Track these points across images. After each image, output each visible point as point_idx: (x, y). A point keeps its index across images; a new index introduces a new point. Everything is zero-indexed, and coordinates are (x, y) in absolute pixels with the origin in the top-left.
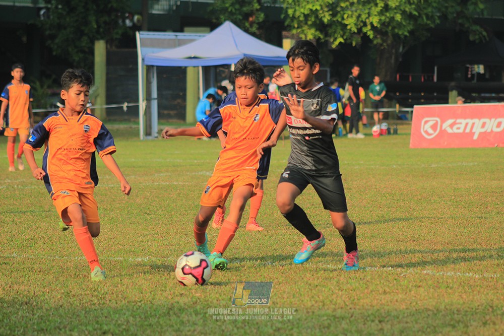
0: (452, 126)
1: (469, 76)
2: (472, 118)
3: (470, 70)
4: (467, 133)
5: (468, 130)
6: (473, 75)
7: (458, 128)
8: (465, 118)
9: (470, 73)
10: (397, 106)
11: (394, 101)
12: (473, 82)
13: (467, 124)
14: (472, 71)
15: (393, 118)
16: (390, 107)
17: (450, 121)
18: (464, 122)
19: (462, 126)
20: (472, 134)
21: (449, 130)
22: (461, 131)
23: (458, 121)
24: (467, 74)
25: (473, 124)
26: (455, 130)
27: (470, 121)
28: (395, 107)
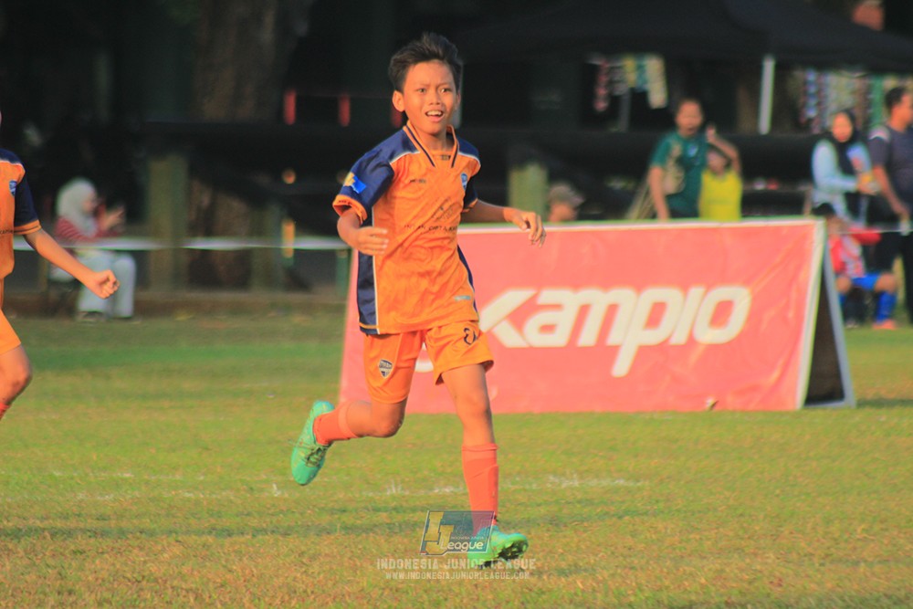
0: (518, 318)
1: (601, 105)
2: (606, 283)
3: (603, 79)
4: (586, 349)
5: (588, 338)
6: (614, 101)
7: (547, 328)
8: (576, 284)
9: (602, 92)
10: (289, 229)
11: (274, 211)
12: (614, 130)
13: (584, 311)
14: (611, 83)
15: (270, 282)
16: (257, 231)
17: (513, 298)
18: (570, 299)
19: (565, 320)
20: (605, 352)
21: (509, 337)
22: (559, 339)
23: (548, 296)
24: (588, 95)
25: (612, 310)
26: (533, 336)
27: (598, 299)
28: (278, 234)
